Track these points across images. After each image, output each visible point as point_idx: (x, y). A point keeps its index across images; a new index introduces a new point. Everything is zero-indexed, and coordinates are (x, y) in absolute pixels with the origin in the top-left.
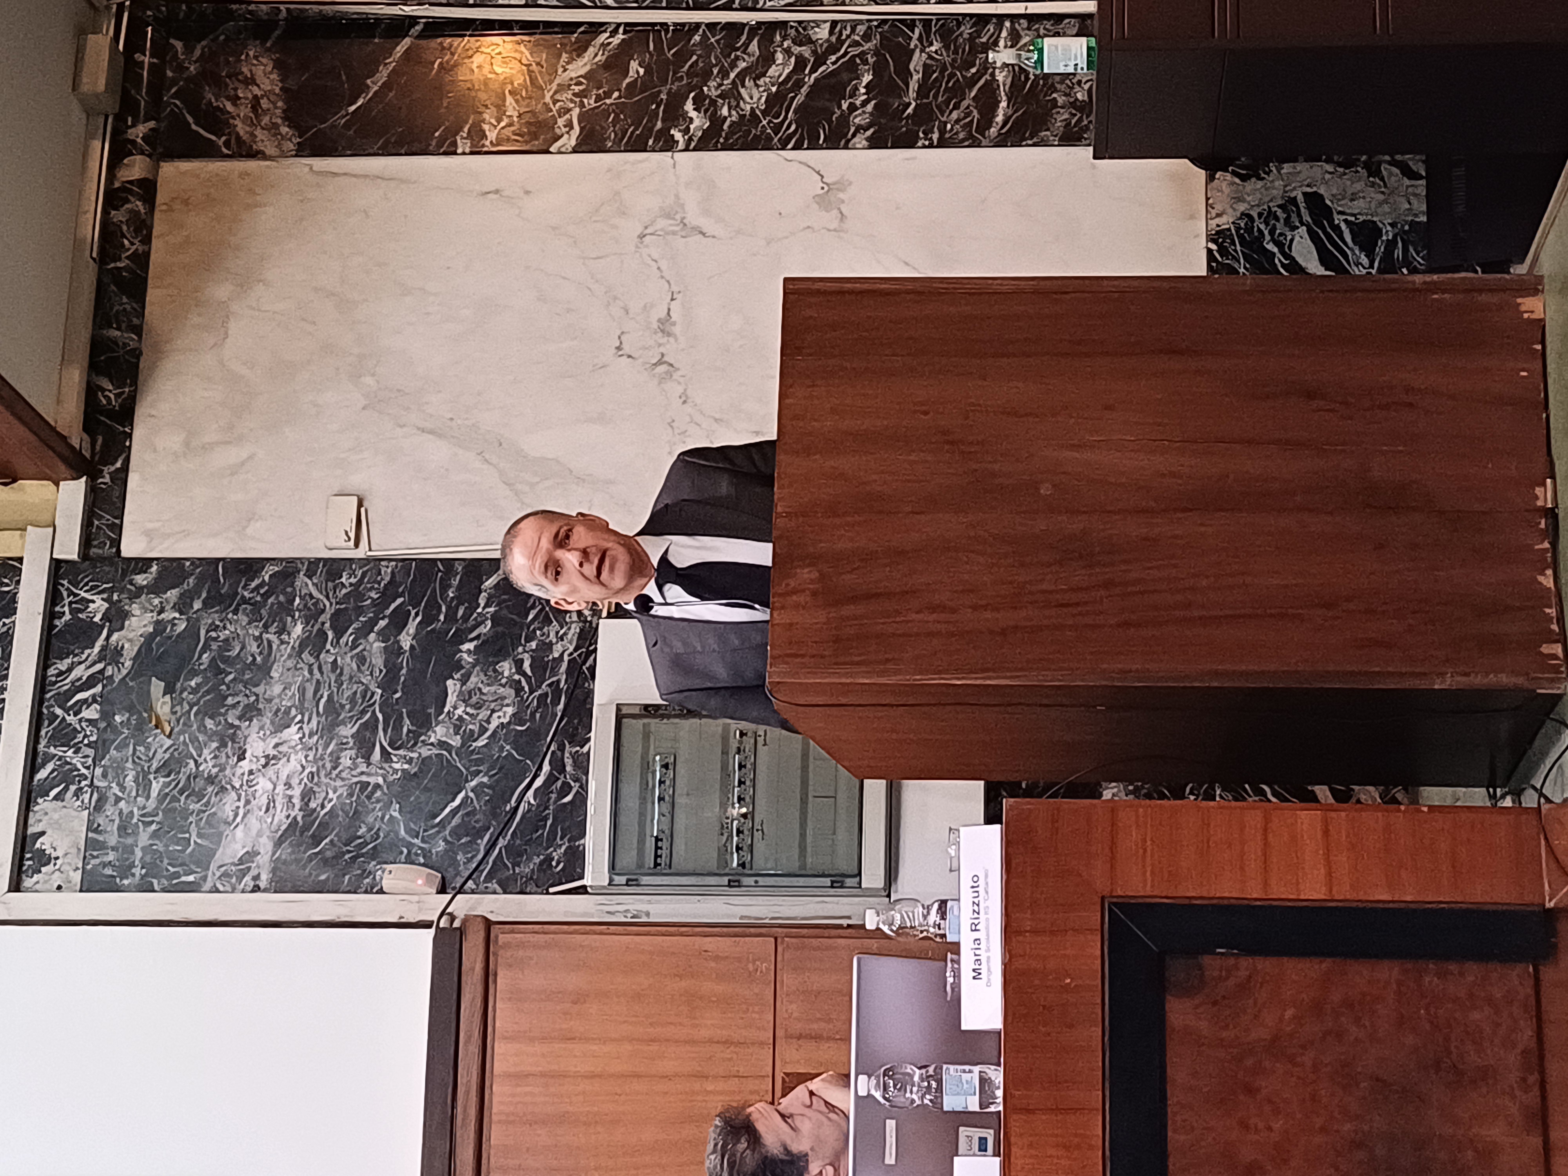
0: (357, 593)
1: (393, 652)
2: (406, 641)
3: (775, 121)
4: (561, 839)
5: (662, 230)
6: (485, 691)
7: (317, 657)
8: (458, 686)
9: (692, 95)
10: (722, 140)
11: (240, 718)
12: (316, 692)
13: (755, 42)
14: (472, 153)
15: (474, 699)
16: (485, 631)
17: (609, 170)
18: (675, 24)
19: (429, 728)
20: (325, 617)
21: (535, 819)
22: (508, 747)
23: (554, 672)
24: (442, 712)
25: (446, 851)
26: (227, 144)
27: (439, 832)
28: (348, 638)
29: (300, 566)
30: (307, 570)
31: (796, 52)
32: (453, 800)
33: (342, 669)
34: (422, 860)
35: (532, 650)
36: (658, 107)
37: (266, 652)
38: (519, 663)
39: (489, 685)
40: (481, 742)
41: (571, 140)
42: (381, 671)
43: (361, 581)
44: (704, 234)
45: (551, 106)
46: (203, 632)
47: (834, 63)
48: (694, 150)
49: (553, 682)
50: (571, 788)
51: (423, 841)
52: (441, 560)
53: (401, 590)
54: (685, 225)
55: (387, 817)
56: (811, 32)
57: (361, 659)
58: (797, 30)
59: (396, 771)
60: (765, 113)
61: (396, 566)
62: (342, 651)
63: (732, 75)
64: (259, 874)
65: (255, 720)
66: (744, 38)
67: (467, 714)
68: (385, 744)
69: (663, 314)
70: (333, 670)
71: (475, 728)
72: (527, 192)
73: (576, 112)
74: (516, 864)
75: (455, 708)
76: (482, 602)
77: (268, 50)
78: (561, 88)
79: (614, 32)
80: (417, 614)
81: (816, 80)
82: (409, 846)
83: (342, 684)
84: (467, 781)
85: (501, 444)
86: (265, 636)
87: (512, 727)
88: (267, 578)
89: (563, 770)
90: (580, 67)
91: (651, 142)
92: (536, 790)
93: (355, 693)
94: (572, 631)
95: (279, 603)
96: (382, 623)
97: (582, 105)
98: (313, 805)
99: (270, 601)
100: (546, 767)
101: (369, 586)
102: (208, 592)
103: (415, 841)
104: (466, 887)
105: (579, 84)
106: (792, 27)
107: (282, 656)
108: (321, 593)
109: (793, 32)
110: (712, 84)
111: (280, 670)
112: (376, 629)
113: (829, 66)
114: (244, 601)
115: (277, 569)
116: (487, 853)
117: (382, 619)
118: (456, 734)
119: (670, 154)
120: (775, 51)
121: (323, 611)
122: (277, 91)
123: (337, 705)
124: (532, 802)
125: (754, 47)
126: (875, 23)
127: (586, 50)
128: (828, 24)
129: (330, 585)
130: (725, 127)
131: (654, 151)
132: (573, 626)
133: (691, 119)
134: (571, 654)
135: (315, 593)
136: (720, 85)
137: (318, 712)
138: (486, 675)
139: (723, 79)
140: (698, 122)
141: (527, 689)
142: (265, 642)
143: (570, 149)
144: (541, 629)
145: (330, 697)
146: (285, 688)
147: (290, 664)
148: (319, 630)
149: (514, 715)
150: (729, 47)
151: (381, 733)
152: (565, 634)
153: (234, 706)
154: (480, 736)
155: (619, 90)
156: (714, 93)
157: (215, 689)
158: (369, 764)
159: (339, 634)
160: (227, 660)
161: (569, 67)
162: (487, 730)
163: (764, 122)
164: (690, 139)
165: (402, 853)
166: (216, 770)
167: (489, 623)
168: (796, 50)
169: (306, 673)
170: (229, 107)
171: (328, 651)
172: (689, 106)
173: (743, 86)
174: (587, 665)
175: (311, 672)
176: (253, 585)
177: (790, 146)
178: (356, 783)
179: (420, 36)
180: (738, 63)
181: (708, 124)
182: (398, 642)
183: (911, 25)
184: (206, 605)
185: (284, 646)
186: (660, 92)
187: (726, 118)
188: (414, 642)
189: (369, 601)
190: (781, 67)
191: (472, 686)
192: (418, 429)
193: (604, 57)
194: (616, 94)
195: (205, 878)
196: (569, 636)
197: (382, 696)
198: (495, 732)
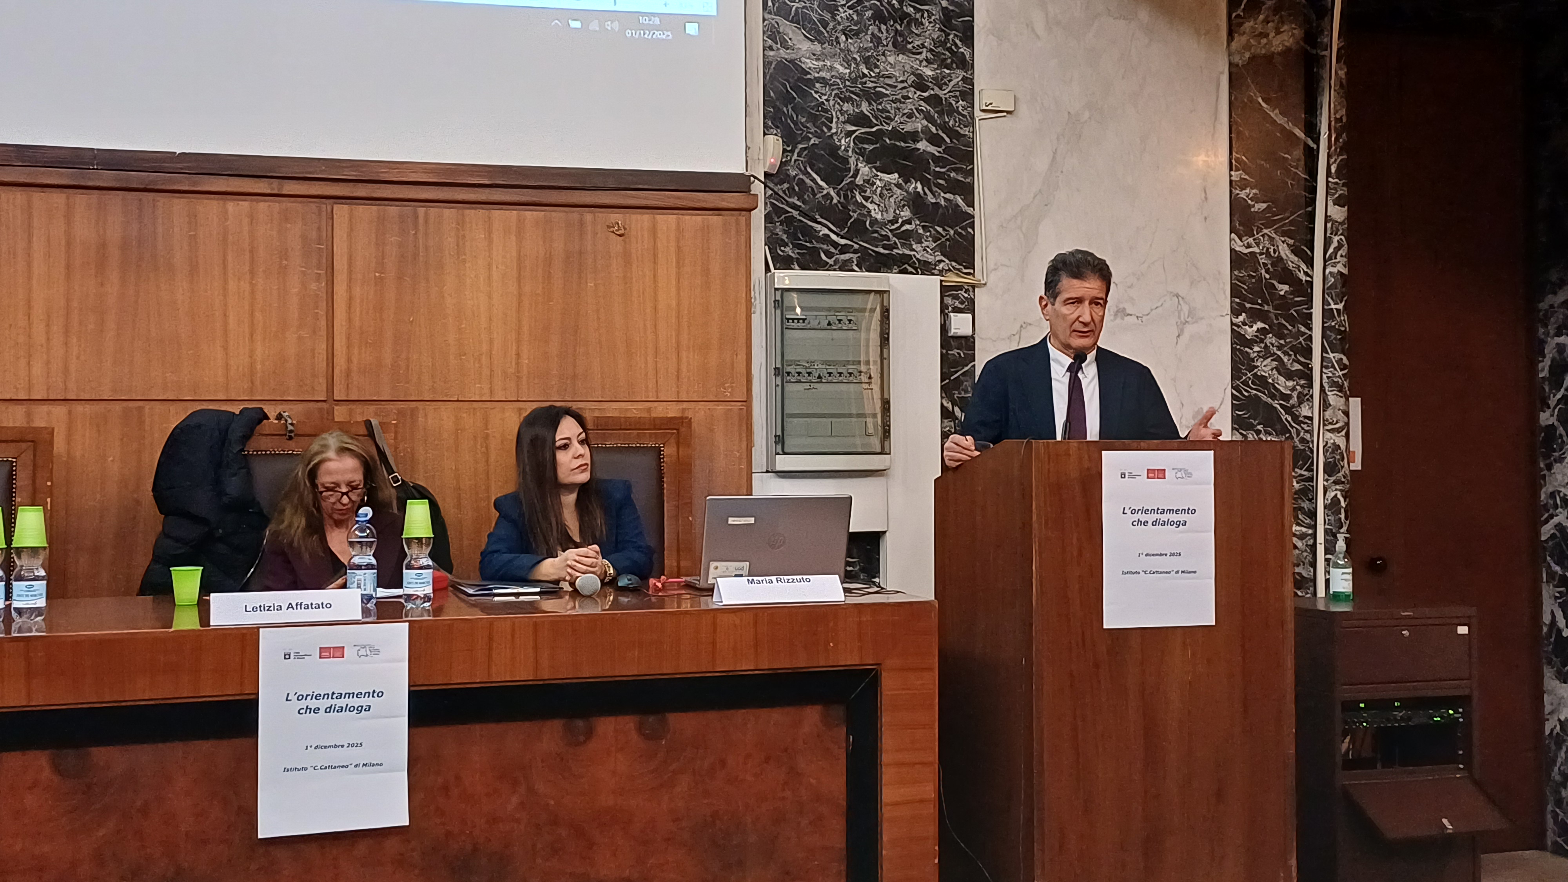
0: (952, 111)
1: (914, 136)
2: (923, 145)
3: (1250, 382)
4: (798, 253)
5: (1182, 309)
6: (892, 200)
7: (911, 86)
8: (894, 182)
9: (1267, 327)
10: (1238, 347)
11: (872, 34)
12: (888, 85)
13: (1300, 367)
14: (1231, 181)
15: (885, 192)
16: (929, 198)
17: (1219, 273)
18: (1311, 314)
19: (868, 162)
20: (937, 91)
21: (810, 233)
22: (855, 215)
23: (903, 245)
24: (877, 171)
25: (789, 176)
26: (1238, 16)
27: (800, 170)
28: (924, 106)
29: (969, 73)
30: (967, 77)
31: (1293, 394)
32: (822, 180)
33: (904, 103)
34: (784, 160)
35: (917, 231)
36: (1259, 304)
37: (914, 51)
38: (909, 222)
39: (895, 202)
40: (859, 198)
41: (1239, 247)
42: (903, 129)
43: (960, 114)
44: (1179, 336)
45: (1261, 234)
46: (926, 7)
47: (1286, 419)
48: (1232, 330)
49: (897, 244)
50: (830, 258)
51: (796, 161)
52: (973, 168)
53: (954, 141)
54: (1184, 324)
55: (810, 136)
56: (1305, 404)
57: (910, 116)
58: (1307, 394)
59: (840, 141)
60: (1255, 375)
61: (969, 138)
62: (915, 102)
63: (1279, 353)
64: (773, 50)
65: (871, 44)
66: (1302, 360)
67: (877, 188)
68: (857, 133)
69: (1128, 312)
70: (903, 97)
71: (868, 194)
72: (1206, 218)
73: (1256, 250)
74: (782, 223)
75: (880, 180)
76: (948, 196)
77: (1298, 43)
78: (1271, 239)
79: (1306, 274)
80: (939, 152)
81: (1276, 408)
82: (792, 151)
83: (895, 103)
84: (834, 189)
85: (1046, 205)
86: (925, 50)
87: (868, 218)
88: (962, 50)
89: (842, 252)
90: (1284, 251)
91: (1237, 300)
92: (828, 236)
93: (889, 112)
94: (930, 257)
95: (946, 59)
96: (933, 129)
97: (1261, 254)
98: (818, 85)
99: (947, 53)
100: (843, 242)
101: (957, 120)
102: (953, 11)
103: (796, 155)
104: (767, 189)
105: (1275, 251)
106: (1309, 391)
107: (912, 62)
108: (953, 87)
109: (1306, 392)
110: (1274, 340)
111: (903, 61)
112: (930, 125)
113: (1285, 417)
114: (948, 35)
115: (967, 57)
116: (788, 204)
117: (937, 130)
118: (864, 181)
119: (1229, 312)
120: (1294, 381)
121: (941, 89)
122: (1273, 49)
123: (881, 100)
124: (821, 233)
125: (1297, 366)
126: (1311, 446)
127: (1296, 255)
128: (1311, 415)
129: (958, 93)
130: (1247, 349)
131: (1231, 302)
132: (933, 257)
133: (1252, 327)
134: (915, 257)
135: (952, 84)
136: (1273, 345)
137: (876, 87)
138: (901, 200)
139: (1276, 346)
140: (1250, 332)
141: (893, 227)
142: (921, 50)
143: (1233, 247)
144: (930, 236)
145: (887, 95)
146: (891, 64)
147: (907, 68)
148: (929, 87)
149: (876, 219)
150: (1296, 350)
151: (863, 130)
152: (928, 252)
153: (880, 30)
154: (863, 196)
155: (1270, 279)
156: (1268, 341)
157: (891, 16)
158: (844, 123)
159: (925, 100)
160: (909, 24)
161: (1285, 245)
162: (867, 201)
163: (1249, 375)
164: (1239, 326)
165: (788, 146)
166: (840, 19)
167: (934, 201)
168: (1295, 394)
169: (901, 79)
170: (1261, 17)
171: (915, 93)
172: (1260, 325)
173: (1272, 360)
174: (908, 267)
175: (902, 82)
176: (958, 42)
177: (1234, 392)
178: (832, 115)
179: (1306, 146)
180: (1287, 357)
181: (1249, 338)
182: (922, 140)
183: (1310, 469)
184: (944, 9)
185: (918, 62)
186: (1269, 305)
187: (1252, 349)
188: (921, 151)
189: (947, 120)
190: (1284, 385)
191: (894, 191)
192: (1056, 150)
193: (1291, 268)
194: (1268, 276)
195: (770, 13)
196: (926, 255)
197: (887, 130)
198: (865, 207)
